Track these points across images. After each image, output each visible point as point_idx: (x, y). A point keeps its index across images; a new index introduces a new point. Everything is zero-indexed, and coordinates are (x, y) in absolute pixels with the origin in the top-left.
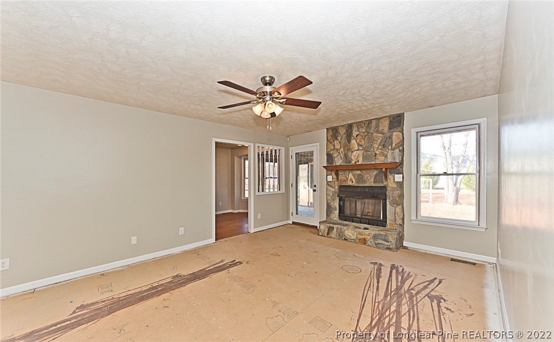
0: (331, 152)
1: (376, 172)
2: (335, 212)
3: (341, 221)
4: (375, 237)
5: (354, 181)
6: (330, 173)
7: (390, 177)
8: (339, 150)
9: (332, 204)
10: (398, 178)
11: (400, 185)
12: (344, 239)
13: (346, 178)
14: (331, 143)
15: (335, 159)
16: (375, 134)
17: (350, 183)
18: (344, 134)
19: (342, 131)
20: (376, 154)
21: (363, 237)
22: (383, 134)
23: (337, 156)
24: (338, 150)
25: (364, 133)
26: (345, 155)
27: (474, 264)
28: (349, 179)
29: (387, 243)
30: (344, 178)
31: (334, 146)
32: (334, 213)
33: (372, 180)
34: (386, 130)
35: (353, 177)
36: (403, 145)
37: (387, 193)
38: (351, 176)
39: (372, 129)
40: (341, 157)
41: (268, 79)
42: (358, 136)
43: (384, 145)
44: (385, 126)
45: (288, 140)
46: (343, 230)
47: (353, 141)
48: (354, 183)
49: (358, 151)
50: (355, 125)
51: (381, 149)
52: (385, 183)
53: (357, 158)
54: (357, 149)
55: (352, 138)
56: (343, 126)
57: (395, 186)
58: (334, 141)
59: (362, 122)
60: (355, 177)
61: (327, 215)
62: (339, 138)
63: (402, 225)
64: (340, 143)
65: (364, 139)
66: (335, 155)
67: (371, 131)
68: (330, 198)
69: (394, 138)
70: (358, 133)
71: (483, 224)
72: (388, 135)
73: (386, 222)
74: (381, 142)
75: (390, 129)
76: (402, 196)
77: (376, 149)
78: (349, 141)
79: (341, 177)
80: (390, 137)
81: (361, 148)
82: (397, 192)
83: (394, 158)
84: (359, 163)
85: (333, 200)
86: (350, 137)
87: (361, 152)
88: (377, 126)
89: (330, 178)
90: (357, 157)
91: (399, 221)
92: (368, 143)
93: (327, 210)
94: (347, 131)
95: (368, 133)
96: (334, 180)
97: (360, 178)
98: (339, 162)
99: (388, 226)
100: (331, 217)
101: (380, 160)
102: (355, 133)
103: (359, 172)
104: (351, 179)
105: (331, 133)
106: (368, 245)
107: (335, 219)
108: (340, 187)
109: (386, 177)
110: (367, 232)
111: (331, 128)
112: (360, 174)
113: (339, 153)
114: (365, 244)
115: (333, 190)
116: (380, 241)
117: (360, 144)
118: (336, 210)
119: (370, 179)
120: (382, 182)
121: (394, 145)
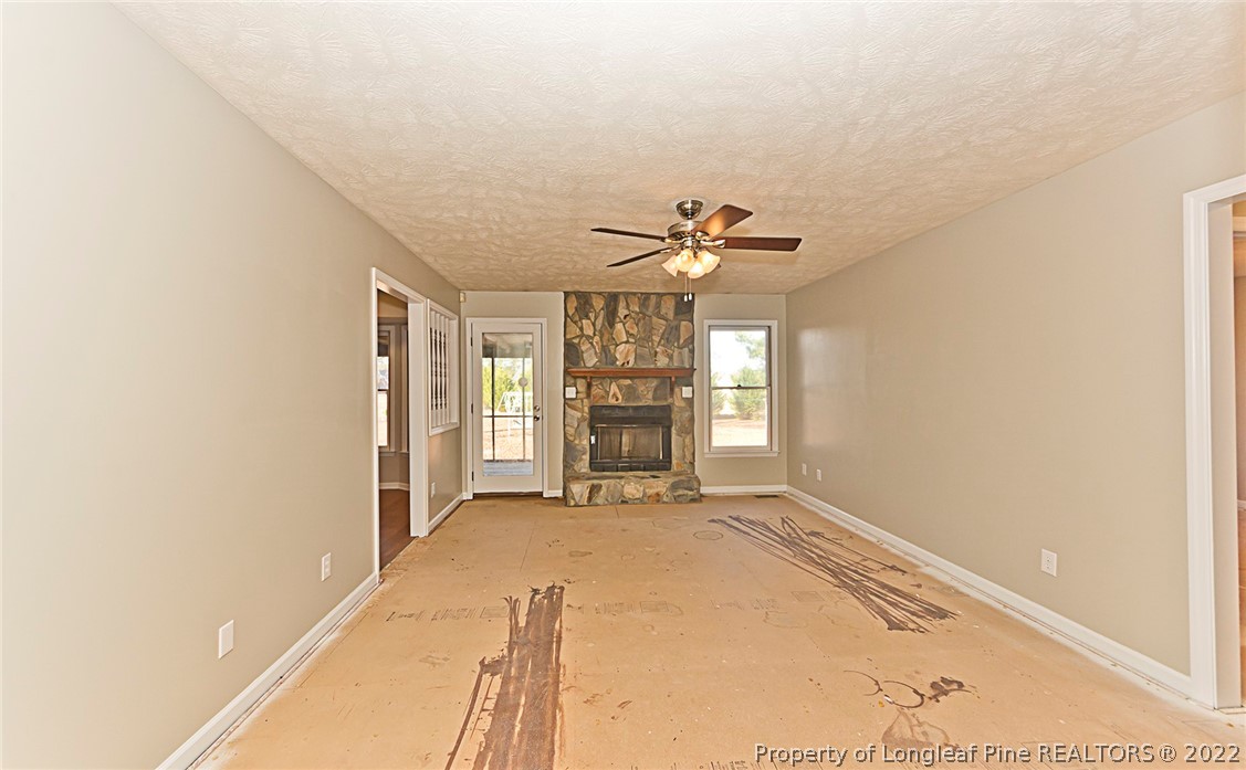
0: (576, 341)
1: (655, 383)
2: (584, 457)
3: (595, 474)
4: (674, 487)
5: (620, 397)
6: (572, 381)
7: (677, 390)
8: (592, 338)
9: (577, 442)
10: (687, 392)
11: (690, 401)
12: (622, 502)
13: (606, 391)
14: (575, 323)
15: (585, 355)
16: (655, 319)
17: (612, 401)
18: (602, 309)
19: (598, 303)
20: (656, 353)
21: (655, 491)
22: (666, 320)
23: (587, 350)
24: (588, 337)
25: (637, 313)
26: (604, 349)
27: (775, 496)
28: (611, 394)
29: (691, 493)
30: (602, 393)
31: (581, 329)
32: (581, 460)
33: (650, 395)
34: (671, 315)
35: (617, 391)
36: (693, 342)
37: (673, 416)
38: (614, 388)
39: (651, 309)
40: (596, 353)
41: (689, 206)
42: (628, 318)
43: (667, 339)
44: (668, 307)
45: (462, 299)
46: (619, 486)
47: (619, 326)
48: (620, 401)
49: (628, 345)
50: (622, 298)
51: (663, 346)
52: (670, 400)
53: (626, 357)
54: (625, 339)
55: (618, 320)
56: (600, 294)
57: (683, 404)
58: (581, 319)
59: (635, 294)
60: (620, 391)
61: (565, 467)
62: (592, 315)
63: (692, 464)
64: (594, 324)
65: (637, 325)
66: (584, 348)
67: (649, 313)
68: (571, 431)
69: (682, 329)
70: (626, 312)
71: (776, 448)
72: (674, 323)
73: (671, 462)
74: (663, 334)
75: (676, 314)
76: (692, 419)
77: (656, 344)
78: (612, 325)
79: (595, 391)
80: (677, 328)
81: (631, 340)
82: (687, 414)
83: (683, 362)
84: (630, 365)
85: (580, 435)
86: (614, 319)
87: (631, 348)
88: (658, 306)
89: (571, 392)
90: (624, 354)
91: (689, 458)
92: (645, 331)
93: (565, 456)
94: (607, 306)
95: (644, 315)
96: (580, 396)
97: (630, 393)
98: (591, 360)
99: (674, 467)
100: (576, 468)
101: (662, 362)
102: (622, 312)
103: (628, 382)
104: (614, 394)
105: (573, 303)
106: (664, 502)
107: (583, 470)
108: (592, 408)
109: (672, 390)
110: (660, 482)
111: (574, 293)
112: (629, 386)
113: (591, 343)
114: (658, 501)
115: (579, 415)
116: (680, 492)
117: (631, 331)
118: (584, 453)
119: (646, 395)
120: (666, 399)
121: (682, 341)
